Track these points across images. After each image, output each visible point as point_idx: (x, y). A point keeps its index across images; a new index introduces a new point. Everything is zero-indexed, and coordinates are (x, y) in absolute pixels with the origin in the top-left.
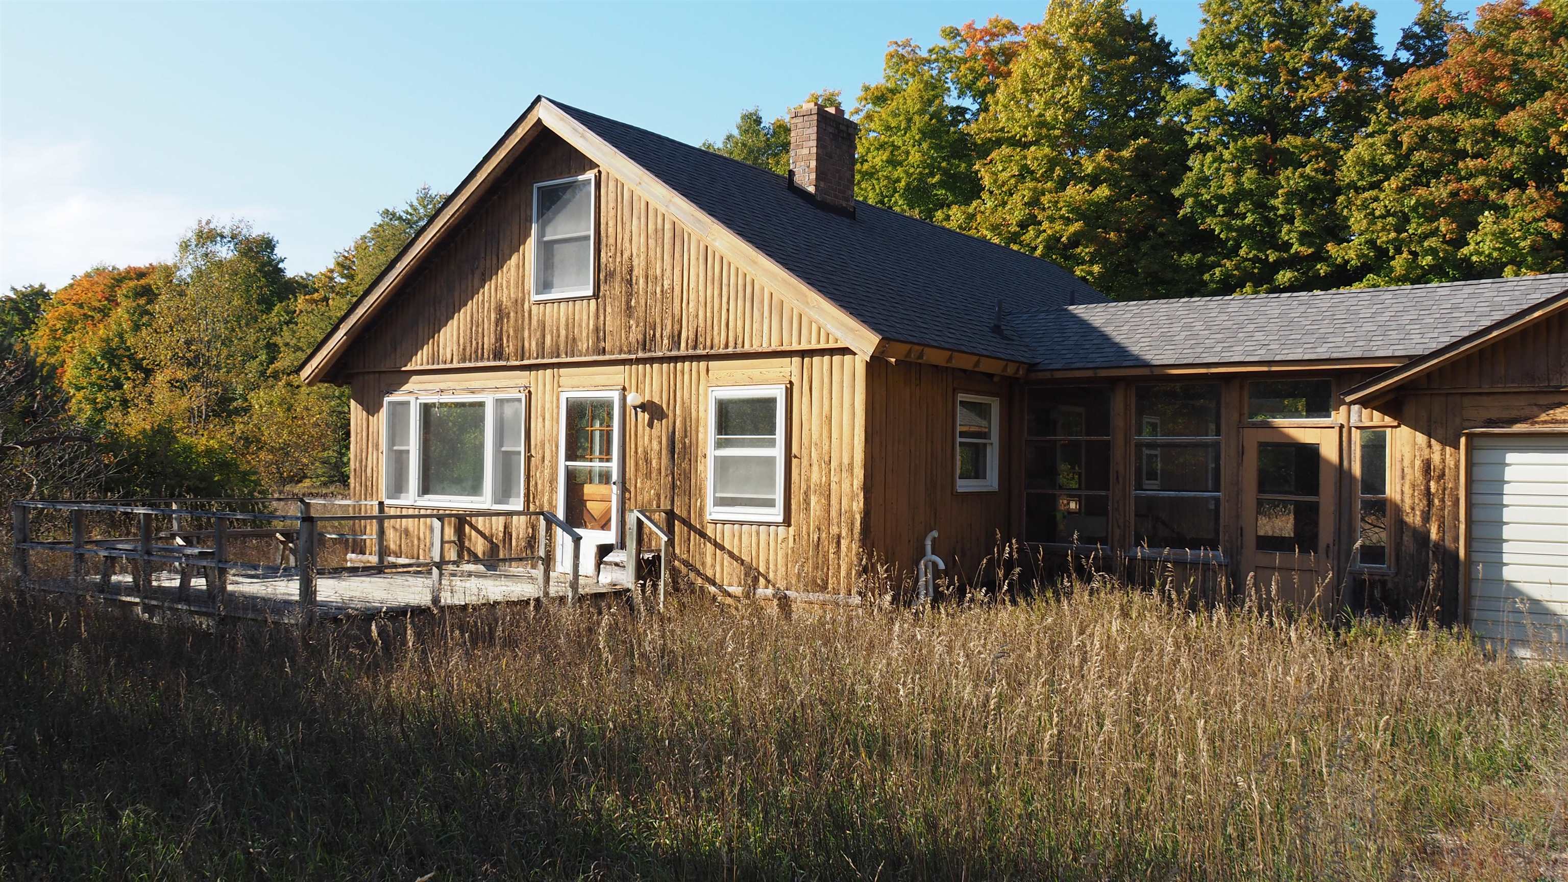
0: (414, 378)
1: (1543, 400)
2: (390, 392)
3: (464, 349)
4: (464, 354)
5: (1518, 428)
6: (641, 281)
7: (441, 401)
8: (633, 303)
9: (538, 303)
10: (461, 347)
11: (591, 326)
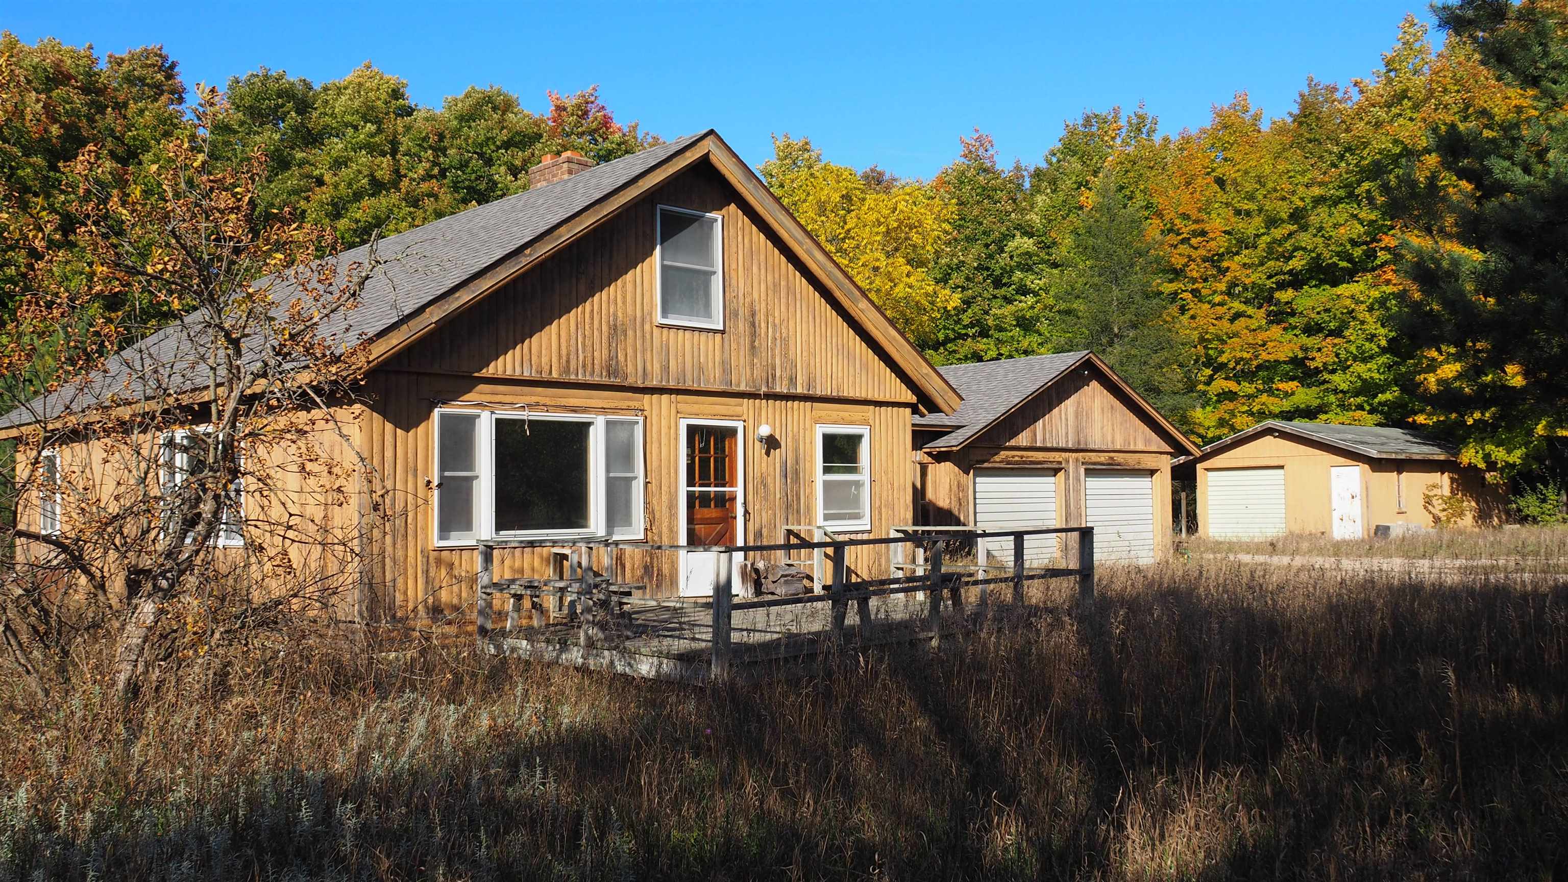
0: (482, 387)
1: (992, 452)
2: (445, 403)
3: (568, 361)
4: (568, 367)
5: (986, 465)
6: (763, 325)
7: (531, 418)
8: (756, 344)
9: (662, 326)
10: (564, 358)
11: (717, 359)
